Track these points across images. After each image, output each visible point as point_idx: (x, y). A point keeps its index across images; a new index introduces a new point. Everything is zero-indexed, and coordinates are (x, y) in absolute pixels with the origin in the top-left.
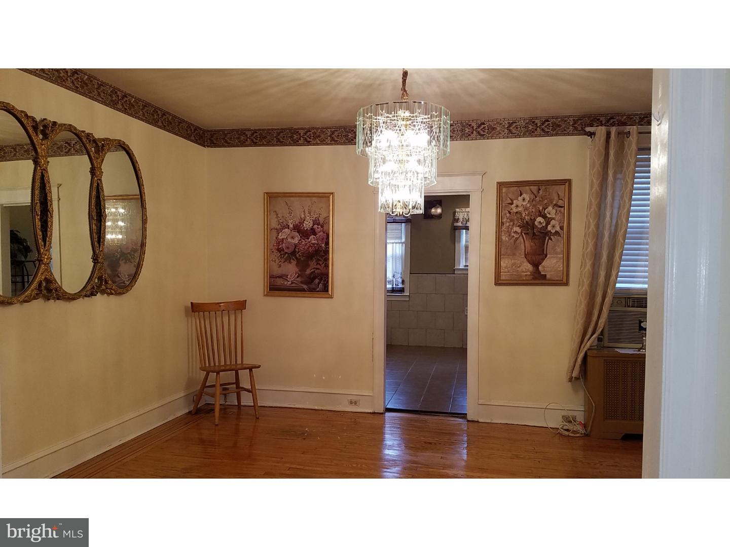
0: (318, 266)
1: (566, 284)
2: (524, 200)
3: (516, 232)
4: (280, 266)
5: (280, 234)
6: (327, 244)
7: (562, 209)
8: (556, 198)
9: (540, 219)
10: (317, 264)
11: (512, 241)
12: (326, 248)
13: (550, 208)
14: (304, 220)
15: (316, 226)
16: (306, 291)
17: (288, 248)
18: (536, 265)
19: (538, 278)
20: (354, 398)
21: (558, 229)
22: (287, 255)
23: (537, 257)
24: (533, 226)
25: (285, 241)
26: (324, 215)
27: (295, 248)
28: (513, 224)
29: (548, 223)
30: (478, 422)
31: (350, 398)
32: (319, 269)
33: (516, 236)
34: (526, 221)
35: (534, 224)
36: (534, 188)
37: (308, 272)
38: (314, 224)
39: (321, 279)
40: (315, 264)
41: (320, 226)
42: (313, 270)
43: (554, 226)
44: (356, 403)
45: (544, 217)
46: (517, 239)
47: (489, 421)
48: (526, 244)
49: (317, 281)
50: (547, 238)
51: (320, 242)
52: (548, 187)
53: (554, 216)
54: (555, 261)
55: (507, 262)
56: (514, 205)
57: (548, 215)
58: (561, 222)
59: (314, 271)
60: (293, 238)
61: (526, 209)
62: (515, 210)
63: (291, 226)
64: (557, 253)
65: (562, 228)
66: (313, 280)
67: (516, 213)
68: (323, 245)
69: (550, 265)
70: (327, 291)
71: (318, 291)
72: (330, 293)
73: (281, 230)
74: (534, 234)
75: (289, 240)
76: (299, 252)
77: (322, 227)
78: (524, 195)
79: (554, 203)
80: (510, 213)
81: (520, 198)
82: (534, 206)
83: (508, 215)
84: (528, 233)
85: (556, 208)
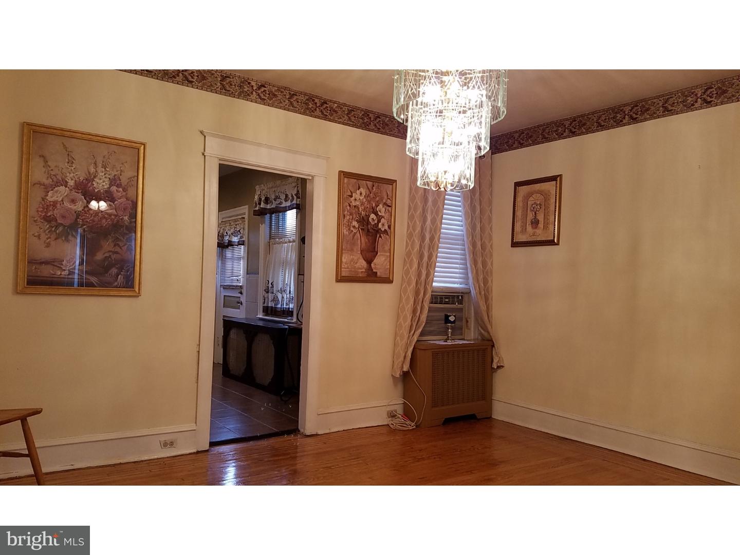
0: (117, 249)
1: (391, 282)
2: (361, 194)
3: (354, 227)
4: (48, 245)
5: (50, 194)
6: (134, 216)
7: (390, 209)
8: (386, 197)
9: (373, 216)
10: (115, 246)
11: (351, 235)
12: (131, 222)
13: (381, 206)
14: (95, 177)
15: (114, 188)
16: (96, 287)
17: (63, 217)
18: (369, 262)
19: (371, 277)
20: (168, 438)
21: (386, 227)
22: (61, 229)
23: (370, 254)
24: (368, 223)
25: (58, 205)
26: (128, 173)
27: (77, 218)
28: (353, 218)
29: (379, 221)
30: (317, 435)
31: (163, 438)
32: (117, 253)
33: (355, 231)
34: (363, 217)
35: (368, 220)
36: (370, 184)
37: (99, 256)
38: (111, 185)
39: (121, 269)
40: (112, 245)
41: (121, 189)
42: (107, 255)
43: (383, 225)
44: (172, 444)
45: (376, 214)
46: (355, 233)
47: (328, 431)
48: (361, 241)
49: (114, 271)
50: (378, 236)
51: (120, 213)
52: (380, 184)
53: (383, 215)
54: (384, 259)
55: (346, 257)
56: (353, 198)
57: (379, 213)
58: (389, 221)
59: (110, 256)
60: (73, 201)
61: (362, 204)
62: (354, 204)
63: (71, 183)
64: (385, 252)
65: (389, 227)
66: (107, 269)
67: (355, 206)
68: (126, 218)
69: (380, 263)
70: (132, 286)
71: (116, 287)
72: (137, 290)
73: (53, 187)
74: (368, 231)
75: (67, 204)
76: (83, 225)
77: (125, 190)
78: (361, 189)
79: (384, 201)
80: (350, 206)
81: (358, 192)
82: (369, 202)
83: (348, 207)
84: (363, 229)
85: (385, 207)
